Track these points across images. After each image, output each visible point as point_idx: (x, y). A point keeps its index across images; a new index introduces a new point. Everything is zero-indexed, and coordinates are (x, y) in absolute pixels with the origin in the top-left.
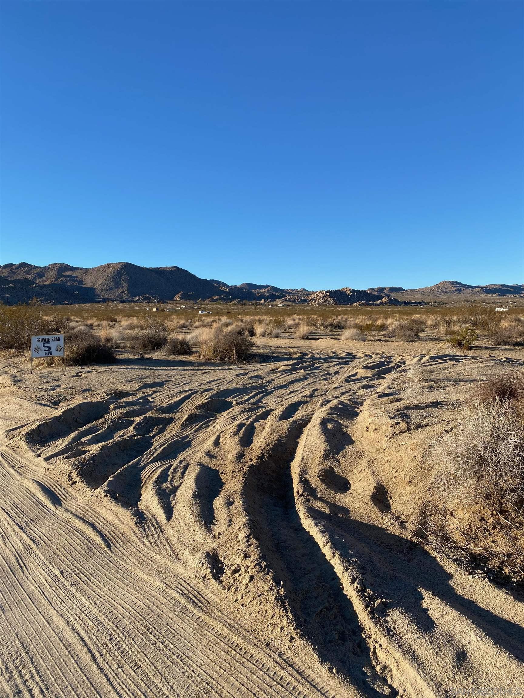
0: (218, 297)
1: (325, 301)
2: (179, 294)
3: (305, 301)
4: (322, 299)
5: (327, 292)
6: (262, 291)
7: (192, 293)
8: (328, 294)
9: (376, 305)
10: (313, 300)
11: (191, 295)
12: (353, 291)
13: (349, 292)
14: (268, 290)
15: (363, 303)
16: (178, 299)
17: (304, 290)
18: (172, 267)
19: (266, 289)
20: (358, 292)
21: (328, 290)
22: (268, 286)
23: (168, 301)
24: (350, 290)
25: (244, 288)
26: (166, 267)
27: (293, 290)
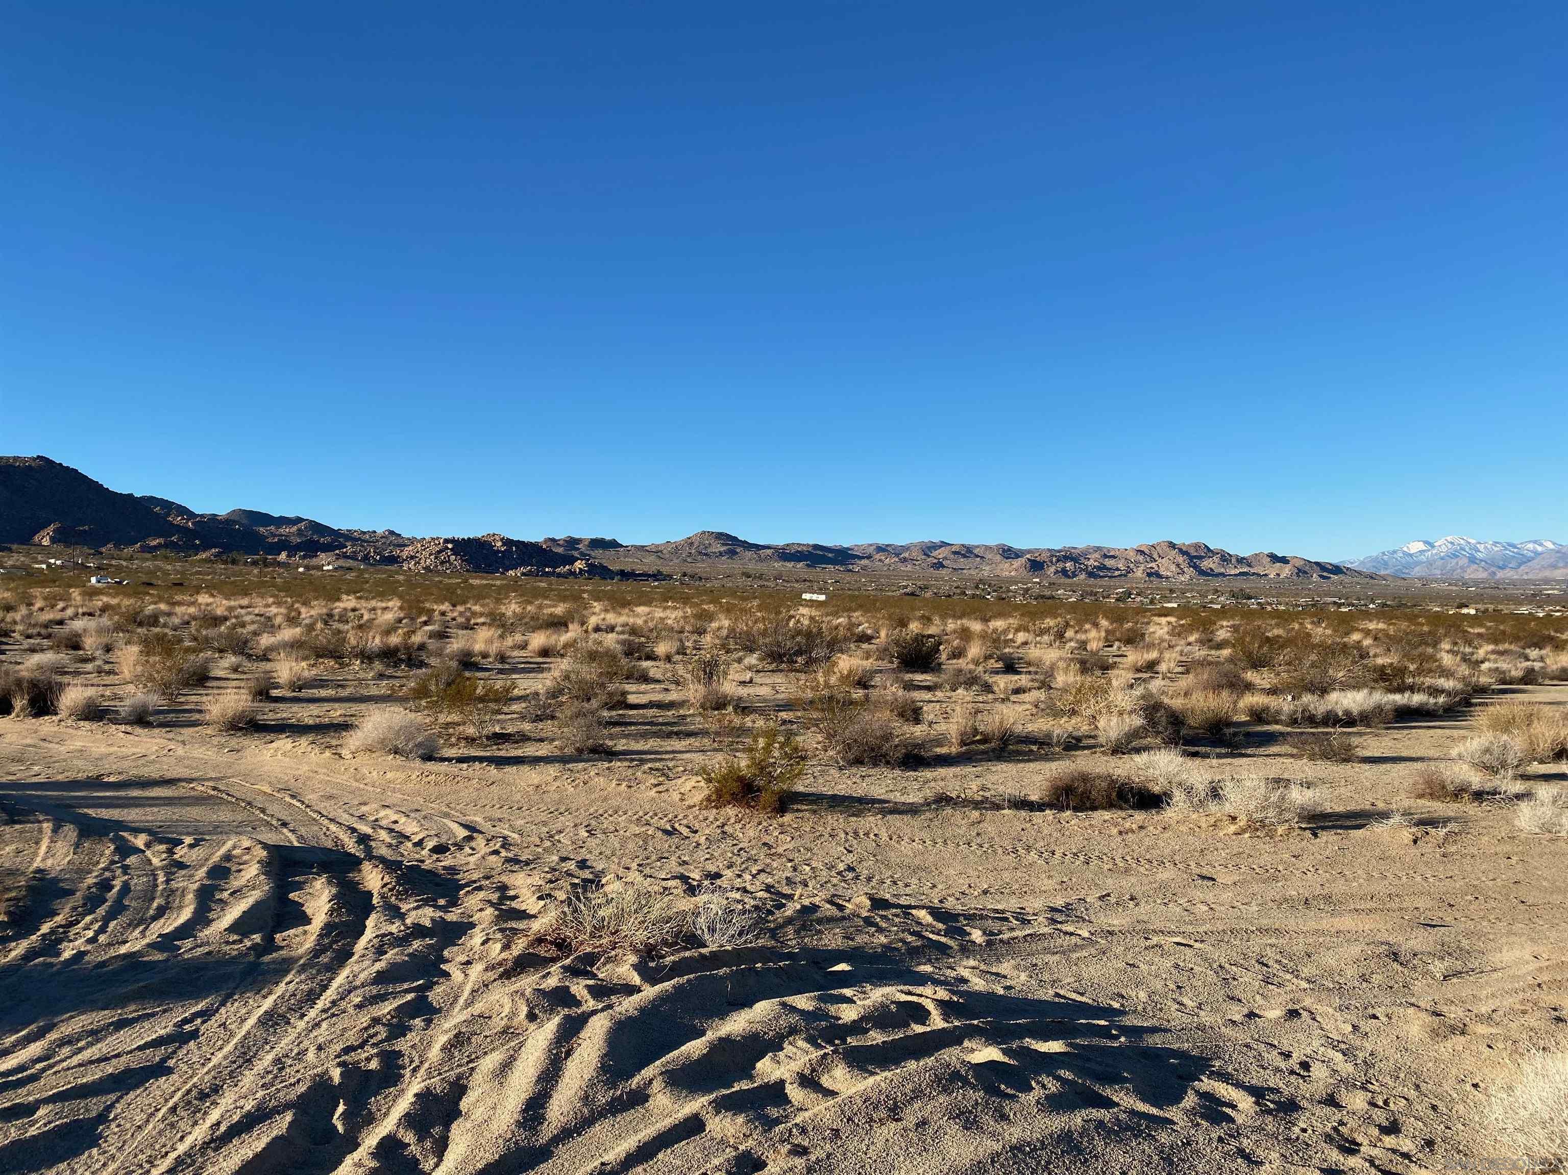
0: (161, 540)
1: (442, 563)
2: (50, 530)
3: (393, 560)
4: (436, 558)
5: (447, 541)
6: (285, 530)
7: (86, 528)
8: (450, 546)
9: (559, 575)
10: (412, 558)
11: (85, 531)
12: (508, 542)
13: (499, 544)
14: (299, 530)
15: (530, 571)
16: (46, 542)
17: (392, 533)
18: (34, 459)
19: (295, 528)
20: (519, 543)
21: (450, 537)
22: (299, 520)
23: (14, 547)
24: (502, 539)
25: (235, 522)
26: (16, 459)
27: (364, 533)
